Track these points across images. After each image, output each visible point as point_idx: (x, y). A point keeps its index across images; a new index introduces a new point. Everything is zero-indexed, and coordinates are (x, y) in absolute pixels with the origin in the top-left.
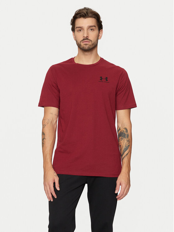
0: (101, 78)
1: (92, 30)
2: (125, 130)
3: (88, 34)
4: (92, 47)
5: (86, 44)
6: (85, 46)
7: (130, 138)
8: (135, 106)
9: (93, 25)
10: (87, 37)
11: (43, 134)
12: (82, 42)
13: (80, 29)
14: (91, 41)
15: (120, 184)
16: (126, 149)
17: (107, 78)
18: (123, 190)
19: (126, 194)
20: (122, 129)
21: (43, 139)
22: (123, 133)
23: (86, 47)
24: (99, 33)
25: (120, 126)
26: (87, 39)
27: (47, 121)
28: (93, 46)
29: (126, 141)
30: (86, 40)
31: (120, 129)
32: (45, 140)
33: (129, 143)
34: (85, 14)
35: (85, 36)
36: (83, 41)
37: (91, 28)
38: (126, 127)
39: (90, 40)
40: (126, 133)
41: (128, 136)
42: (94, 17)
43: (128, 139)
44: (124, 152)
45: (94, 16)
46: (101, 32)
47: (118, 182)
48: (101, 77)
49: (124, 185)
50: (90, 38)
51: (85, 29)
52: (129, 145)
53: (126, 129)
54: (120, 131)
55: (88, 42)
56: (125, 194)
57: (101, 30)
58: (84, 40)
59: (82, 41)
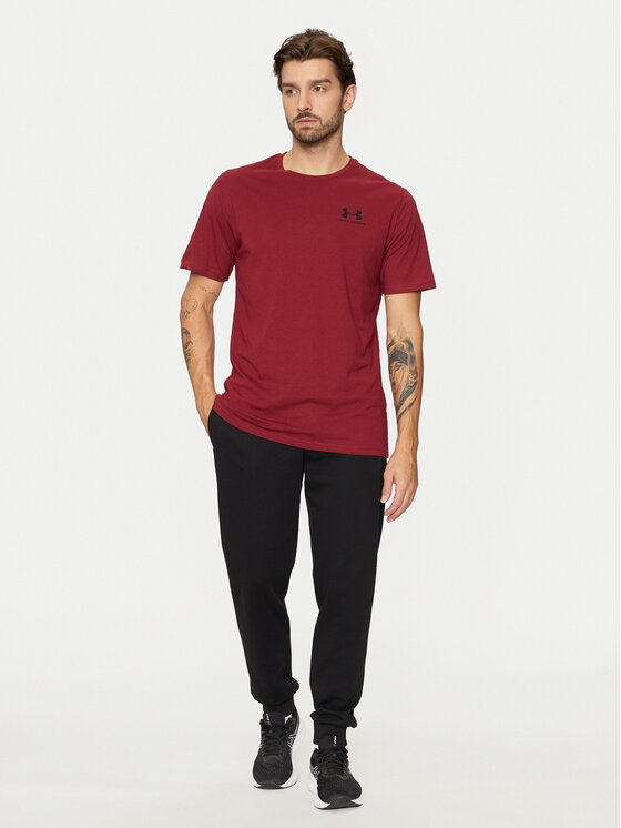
0: (345, 212)
1: (319, 89)
2: (405, 345)
3: (308, 102)
4: (323, 133)
5: (307, 128)
6: (303, 132)
7: (418, 365)
8: (431, 285)
10: (307, 109)
11: (185, 332)
12: (296, 121)
13: (289, 88)
14: (320, 119)
15: (393, 481)
16: (408, 393)
17: (359, 212)
18: (399, 496)
19: (408, 505)
20: (398, 342)
21: (186, 346)
22: (400, 352)
23: (308, 134)
24: (344, 94)
25: (394, 334)
26: (307, 114)
27: (192, 303)
28: (327, 130)
29: (407, 373)
30: (305, 118)
31: (393, 343)
32: (190, 346)
33: (416, 378)
34: (301, 52)
35: (302, 107)
36: (299, 120)
37: (317, 85)
38: (408, 336)
39: (315, 116)
40: (407, 352)
41: (413, 358)
42: (328, 57)
43: (413, 368)
44: (403, 400)
46: (350, 92)
47: (388, 475)
48: (345, 210)
49: (402, 483)
50: (316, 111)
51: (304, 90)
52: (415, 384)
53: (408, 342)
54: (393, 347)
55: (310, 121)
56: (404, 505)
57: (349, 87)
58: (299, 116)
59: (297, 118)
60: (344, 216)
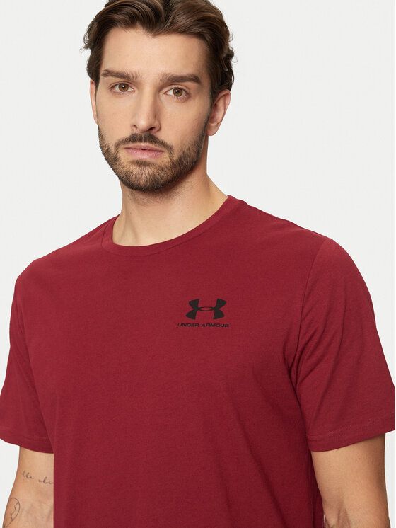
0: (194, 308)
1: (178, 92)
3: (156, 113)
4: (170, 175)
5: (141, 164)
6: (134, 168)
9: (187, 71)
10: (152, 129)
12: (122, 146)
14: (170, 148)
23: (142, 177)
24: (214, 106)
26: (151, 138)
30: (143, 144)
34: (157, 14)
35: (143, 123)
36: (131, 145)
37: (175, 84)
39: (163, 144)
42: (200, 36)
45: (198, 29)
46: (221, 104)
48: (194, 303)
50: (164, 135)
55: (151, 150)
57: (221, 95)
58: (133, 138)
59: (125, 141)
60: (192, 315)
